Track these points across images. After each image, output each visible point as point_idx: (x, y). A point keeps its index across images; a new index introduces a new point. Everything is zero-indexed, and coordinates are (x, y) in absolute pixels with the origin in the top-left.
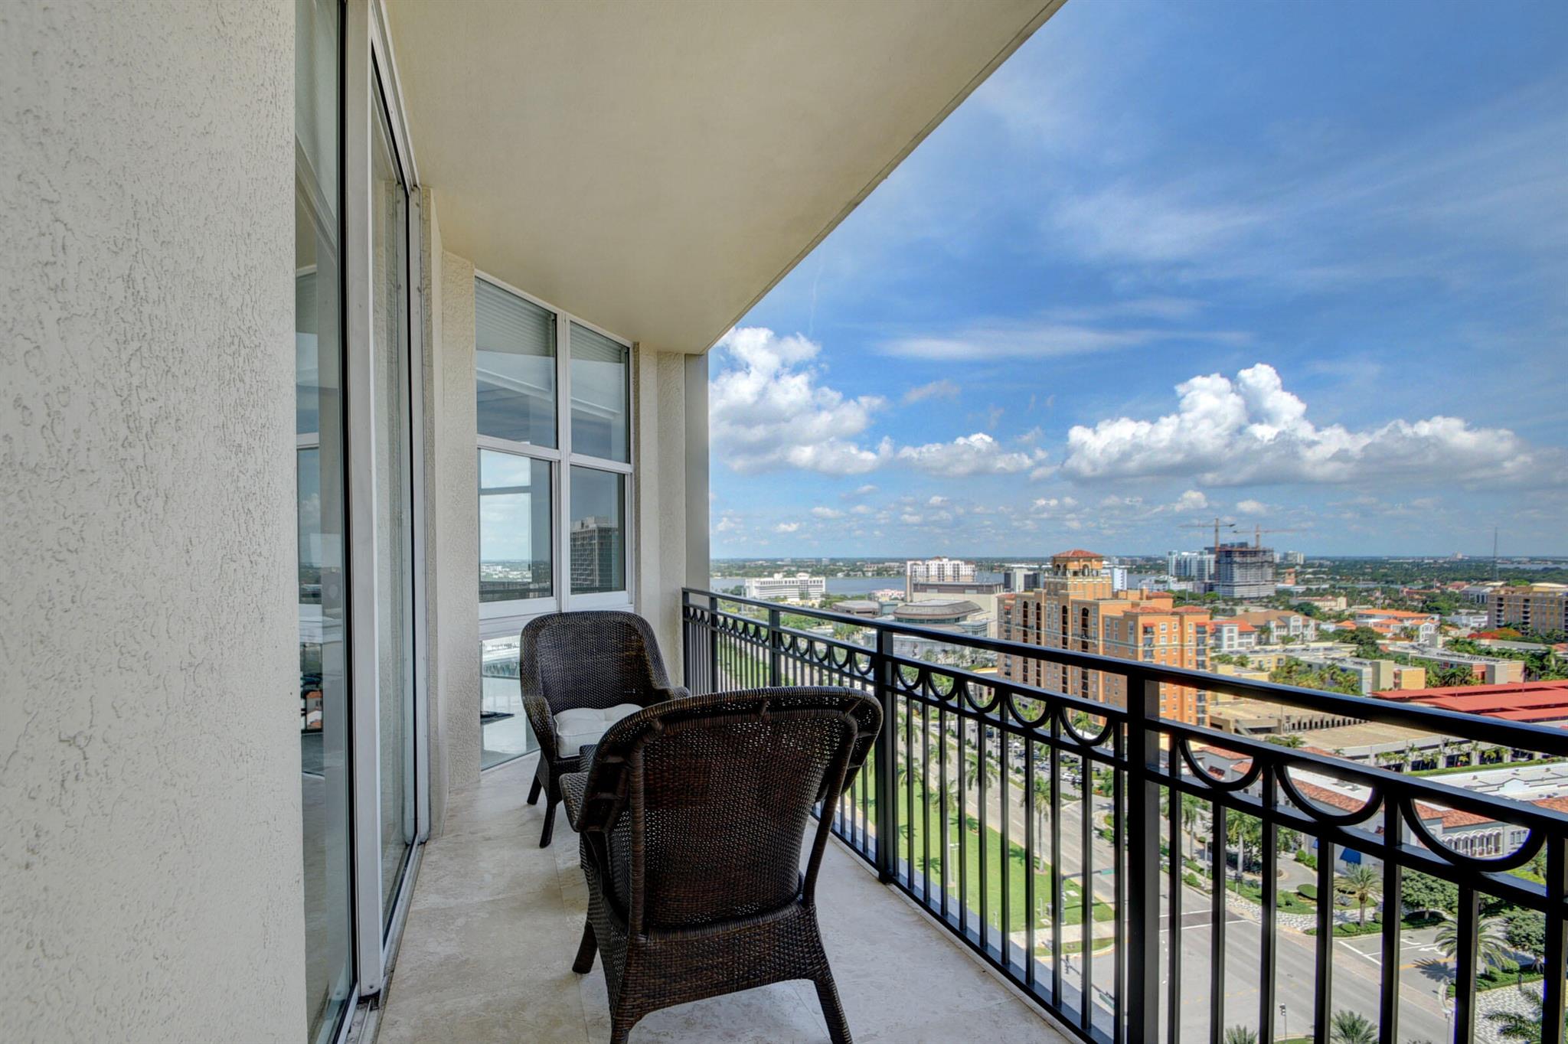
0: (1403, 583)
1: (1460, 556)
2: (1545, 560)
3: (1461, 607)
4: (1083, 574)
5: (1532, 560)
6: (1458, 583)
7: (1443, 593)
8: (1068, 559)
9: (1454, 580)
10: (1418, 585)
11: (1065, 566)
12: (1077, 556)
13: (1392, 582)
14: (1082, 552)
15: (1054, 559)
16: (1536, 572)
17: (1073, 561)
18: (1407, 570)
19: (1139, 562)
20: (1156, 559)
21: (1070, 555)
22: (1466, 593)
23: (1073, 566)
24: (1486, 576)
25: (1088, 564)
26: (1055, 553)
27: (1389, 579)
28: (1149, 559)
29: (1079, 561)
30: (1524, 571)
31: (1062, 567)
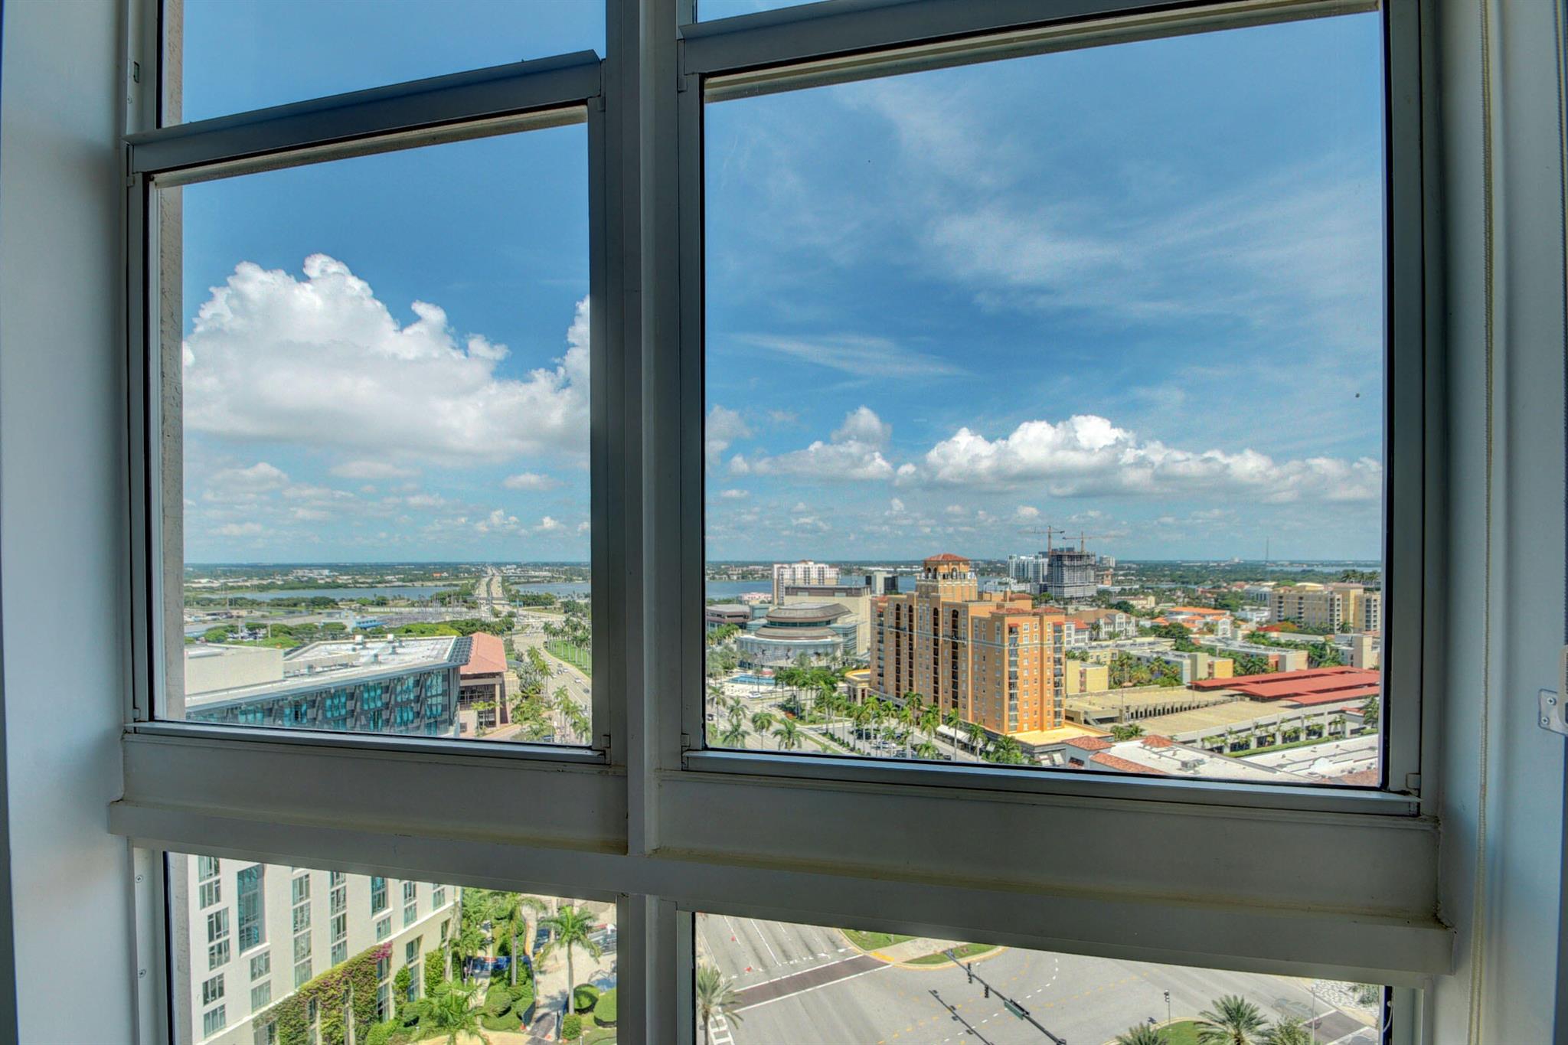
0: (1196, 583)
1: (1237, 560)
2: (1301, 563)
3: (1245, 604)
4: (952, 577)
5: (1292, 563)
6: (1239, 583)
7: (1230, 592)
8: (939, 563)
9: (1235, 580)
10: (1208, 585)
11: (936, 570)
12: (948, 559)
13: (1187, 583)
14: (951, 556)
15: (925, 563)
16: (1296, 573)
17: (943, 564)
18: (1198, 572)
19: (982, 565)
20: (996, 563)
21: (940, 559)
22: (1248, 592)
23: (943, 569)
24: (1259, 577)
25: (956, 567)
26: (926, 557)
27: (1186, 580)
28: (989, 563)
29: (948, 564)
30: (1288, 573)
31: (932, 570)
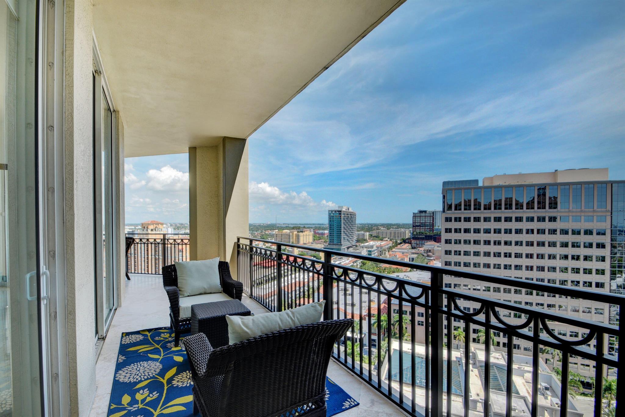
0: (256, 231)
1: (269, 223)
2: (286, 224)
3: (269, 238)
4: (155, 230)
5: (284, 224)
6: (268, 231)
7: (265, 234)
8: (149, 224)
9: (268, 230)
10: (259, 232)
11: (147, 227)
12: (153, 223)
13: (253, 231)
14: (155, 221)
15: (142, 224)
16: (284, 227)
17: (151, 225)
18: (257, 227)
19: (178, 225)
20: (184, 224)
21: (149, 223)
22: (270, 234)
23: (151, 227)
24: (274, 228)
25: (157, 226)
26: (143, 222)
27: (253, 230)
28: (182, 224)
29: (153, 225)
30: (282, 227)
31: (146, 228)
